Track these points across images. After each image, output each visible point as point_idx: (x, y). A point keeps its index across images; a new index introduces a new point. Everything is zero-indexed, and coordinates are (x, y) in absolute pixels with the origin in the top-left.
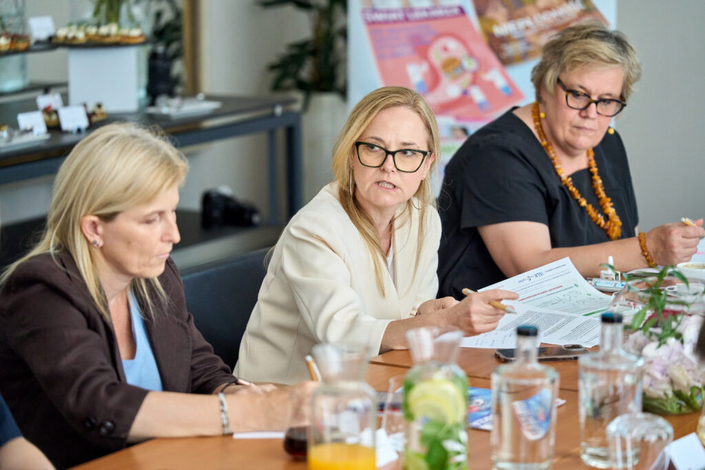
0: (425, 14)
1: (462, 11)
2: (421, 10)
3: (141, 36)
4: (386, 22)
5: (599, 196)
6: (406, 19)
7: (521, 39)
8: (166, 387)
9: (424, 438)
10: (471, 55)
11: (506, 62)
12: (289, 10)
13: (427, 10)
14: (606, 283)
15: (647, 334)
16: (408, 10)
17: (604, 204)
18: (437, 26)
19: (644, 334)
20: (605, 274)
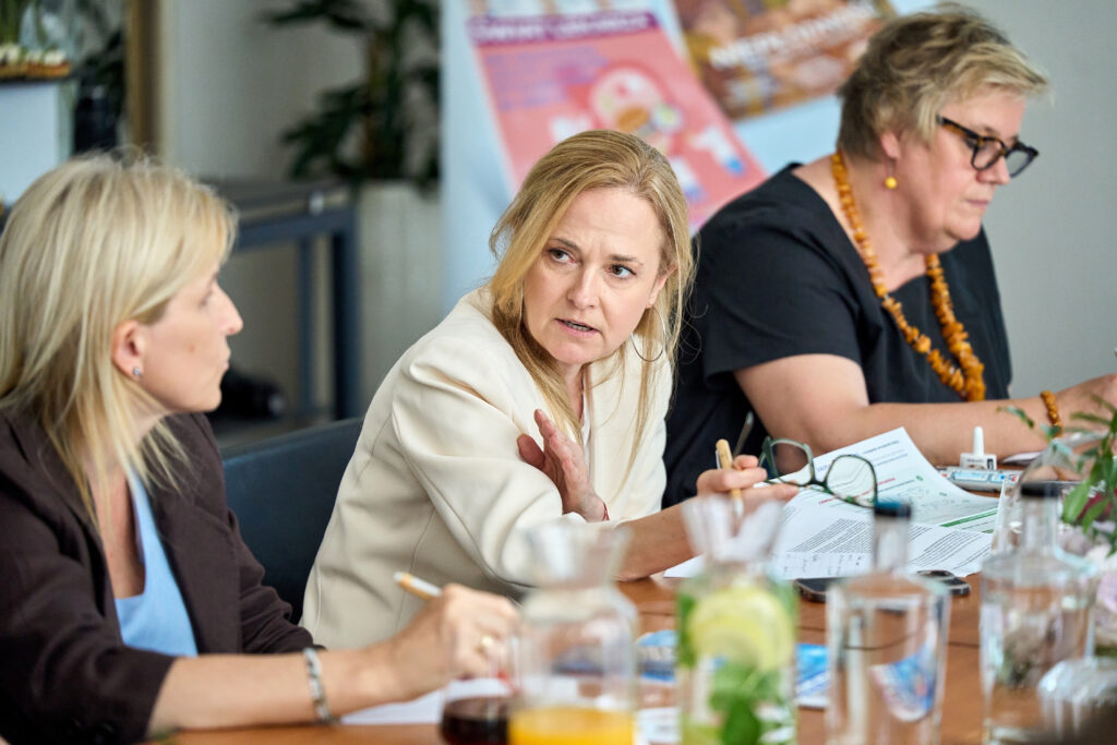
0: (583, 27)
1: (653, 22)
2: (578, 19)
3: (64, 64)
4: (513, 42)
5: (943, 320)
6: (550, 37)
7: (763, 72)
8: (204, 647)
9: (716, 700)
10: (670, 101)
11: (734, 113)
12: (318, 32)
13: (589, 19)
14: (974, 474)
15: (1090, 531)
16: (554, 19)
17: (951, 335)
18: (606, 49)
19: (1085, 532)
20: (969, 460)
